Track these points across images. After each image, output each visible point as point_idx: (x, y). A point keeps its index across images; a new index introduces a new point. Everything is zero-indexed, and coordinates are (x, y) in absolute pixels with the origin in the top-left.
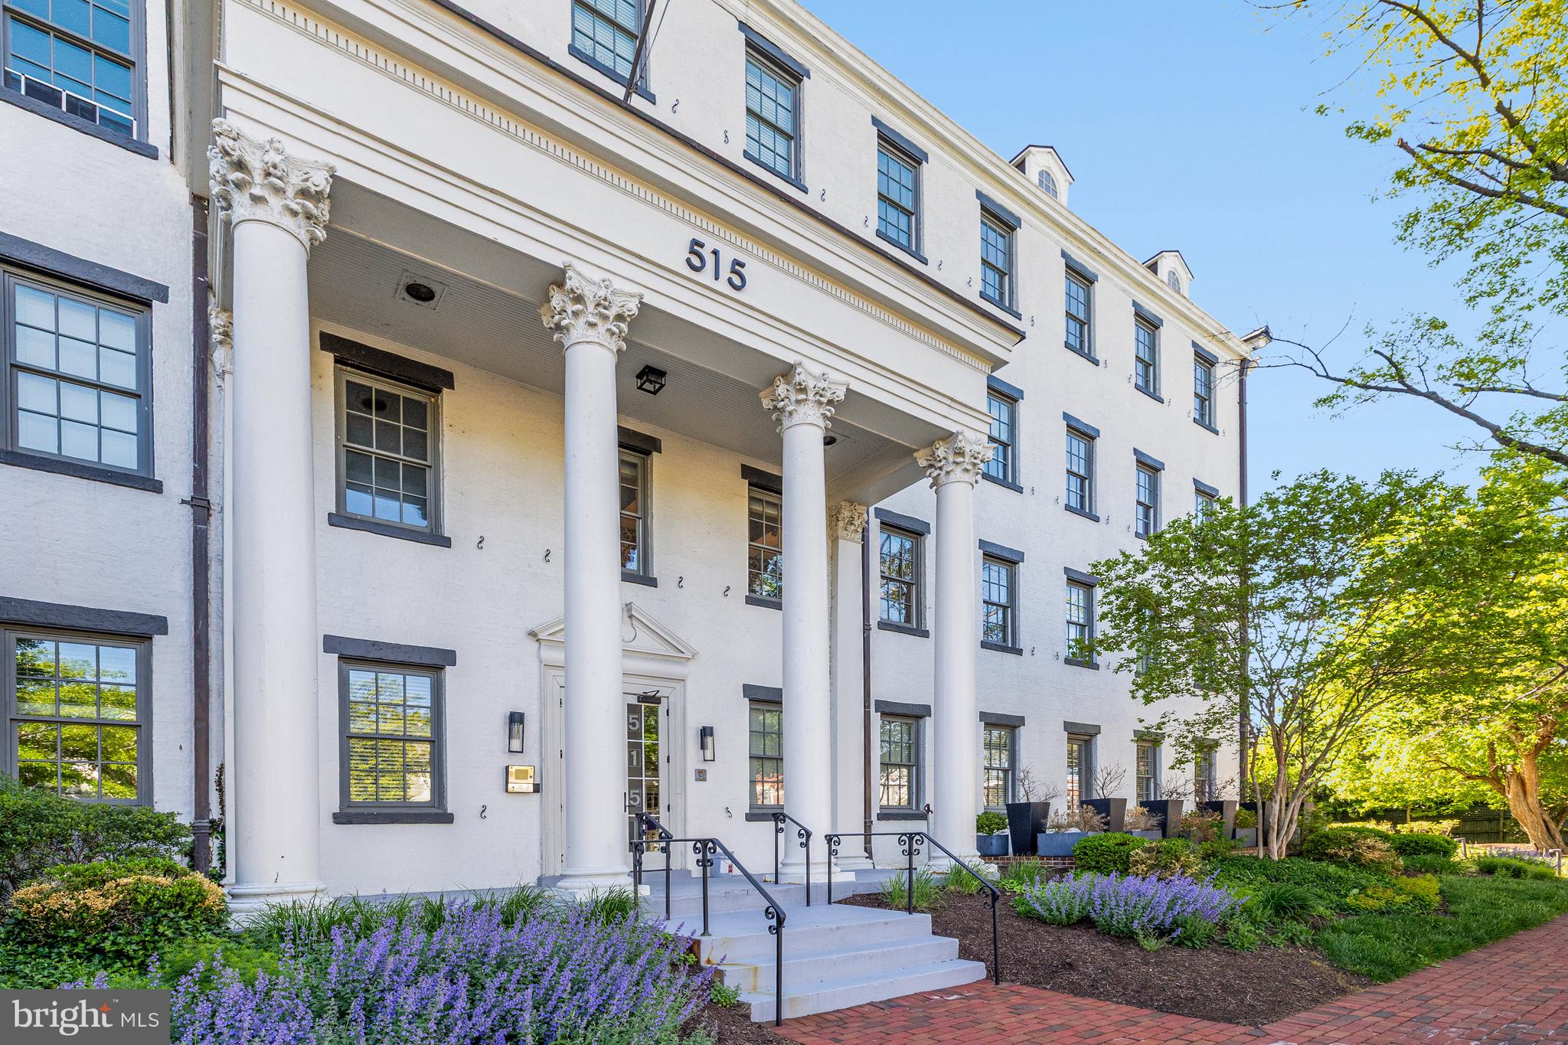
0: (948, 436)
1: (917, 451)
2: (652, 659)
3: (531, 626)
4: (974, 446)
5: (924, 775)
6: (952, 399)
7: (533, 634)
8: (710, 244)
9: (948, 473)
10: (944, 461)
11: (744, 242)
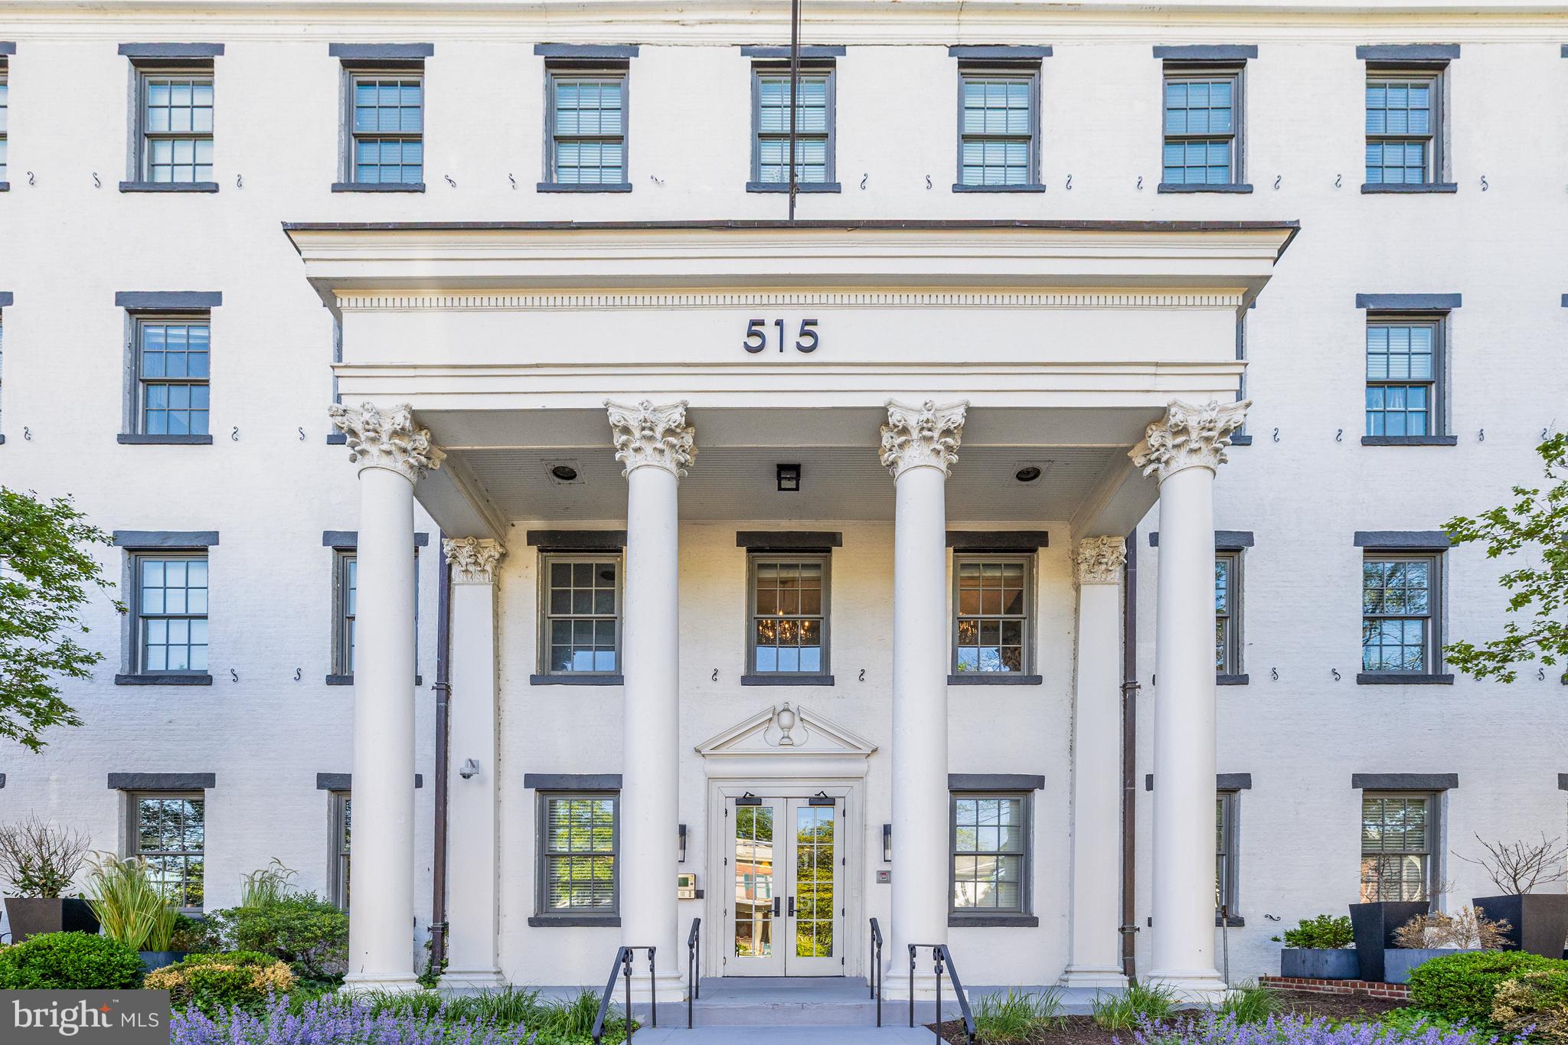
0: (1160, 415)
1: (1132, 448)
2: (837, 760)
3: (697, 744)
4: (1205, 413)
5: (1238, 867)
6: (1157, 364)
7: (697, 751)
8: (770, 316)
9: (1167, 462)
10: (1162, 450)
11: (816, 296)
